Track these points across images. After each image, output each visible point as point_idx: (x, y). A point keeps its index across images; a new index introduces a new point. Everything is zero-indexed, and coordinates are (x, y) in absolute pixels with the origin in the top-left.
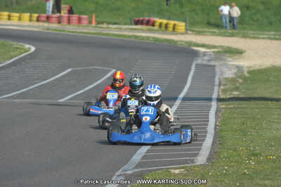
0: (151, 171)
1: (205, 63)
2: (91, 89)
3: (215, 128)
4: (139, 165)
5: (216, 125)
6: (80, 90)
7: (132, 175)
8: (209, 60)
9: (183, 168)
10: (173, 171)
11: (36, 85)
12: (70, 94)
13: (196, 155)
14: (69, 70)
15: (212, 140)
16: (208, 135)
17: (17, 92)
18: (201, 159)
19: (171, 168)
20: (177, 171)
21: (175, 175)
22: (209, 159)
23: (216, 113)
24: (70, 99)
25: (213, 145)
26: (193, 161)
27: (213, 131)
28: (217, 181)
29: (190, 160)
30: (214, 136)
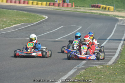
0: (89, 67)
1: (121, 24)
2: (71, 35)
3: (120, 51)
4: (85, 65)
5: (121, 50)
6: (65, 35)
7: (81, 68)
8: (123, 23)
9: (102, 66)
10: (98, 67)
11: (47, 33)
12: (61, 37)
13: (109, 61)
14: (62, 27)
15: (117, 56)
16: (116, 54)
17: (39, 36)
18: (110, 63)
19: (97, 66)
20: (99, 67)
21: (98, 68)
22: (113, 63)
23: (122, 45)
24: (61, 39)
25: (117, 57)
26: (107, 63)
27: (119, 52)
28: (114, 71)
29: (106, 63)
30: (119, 54)
